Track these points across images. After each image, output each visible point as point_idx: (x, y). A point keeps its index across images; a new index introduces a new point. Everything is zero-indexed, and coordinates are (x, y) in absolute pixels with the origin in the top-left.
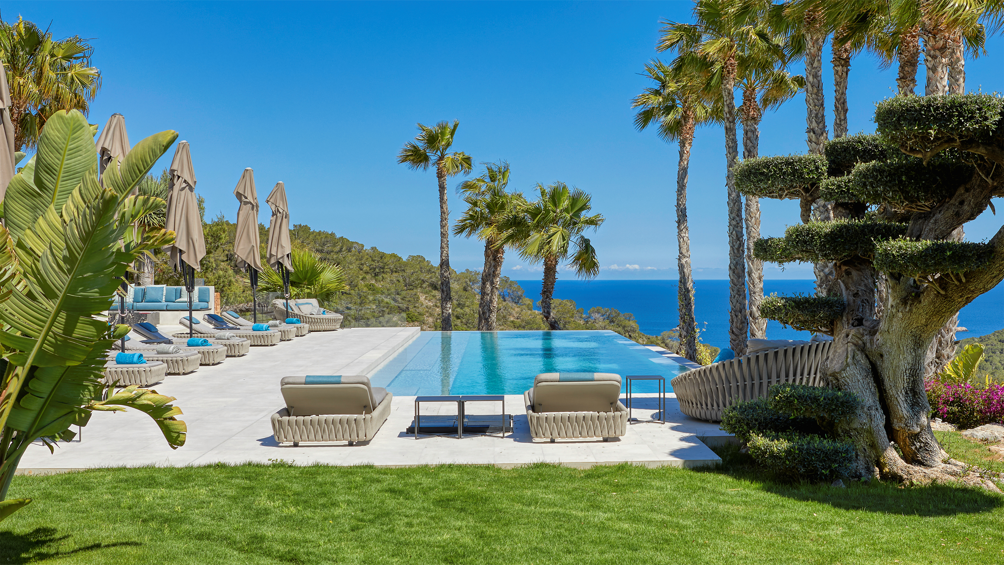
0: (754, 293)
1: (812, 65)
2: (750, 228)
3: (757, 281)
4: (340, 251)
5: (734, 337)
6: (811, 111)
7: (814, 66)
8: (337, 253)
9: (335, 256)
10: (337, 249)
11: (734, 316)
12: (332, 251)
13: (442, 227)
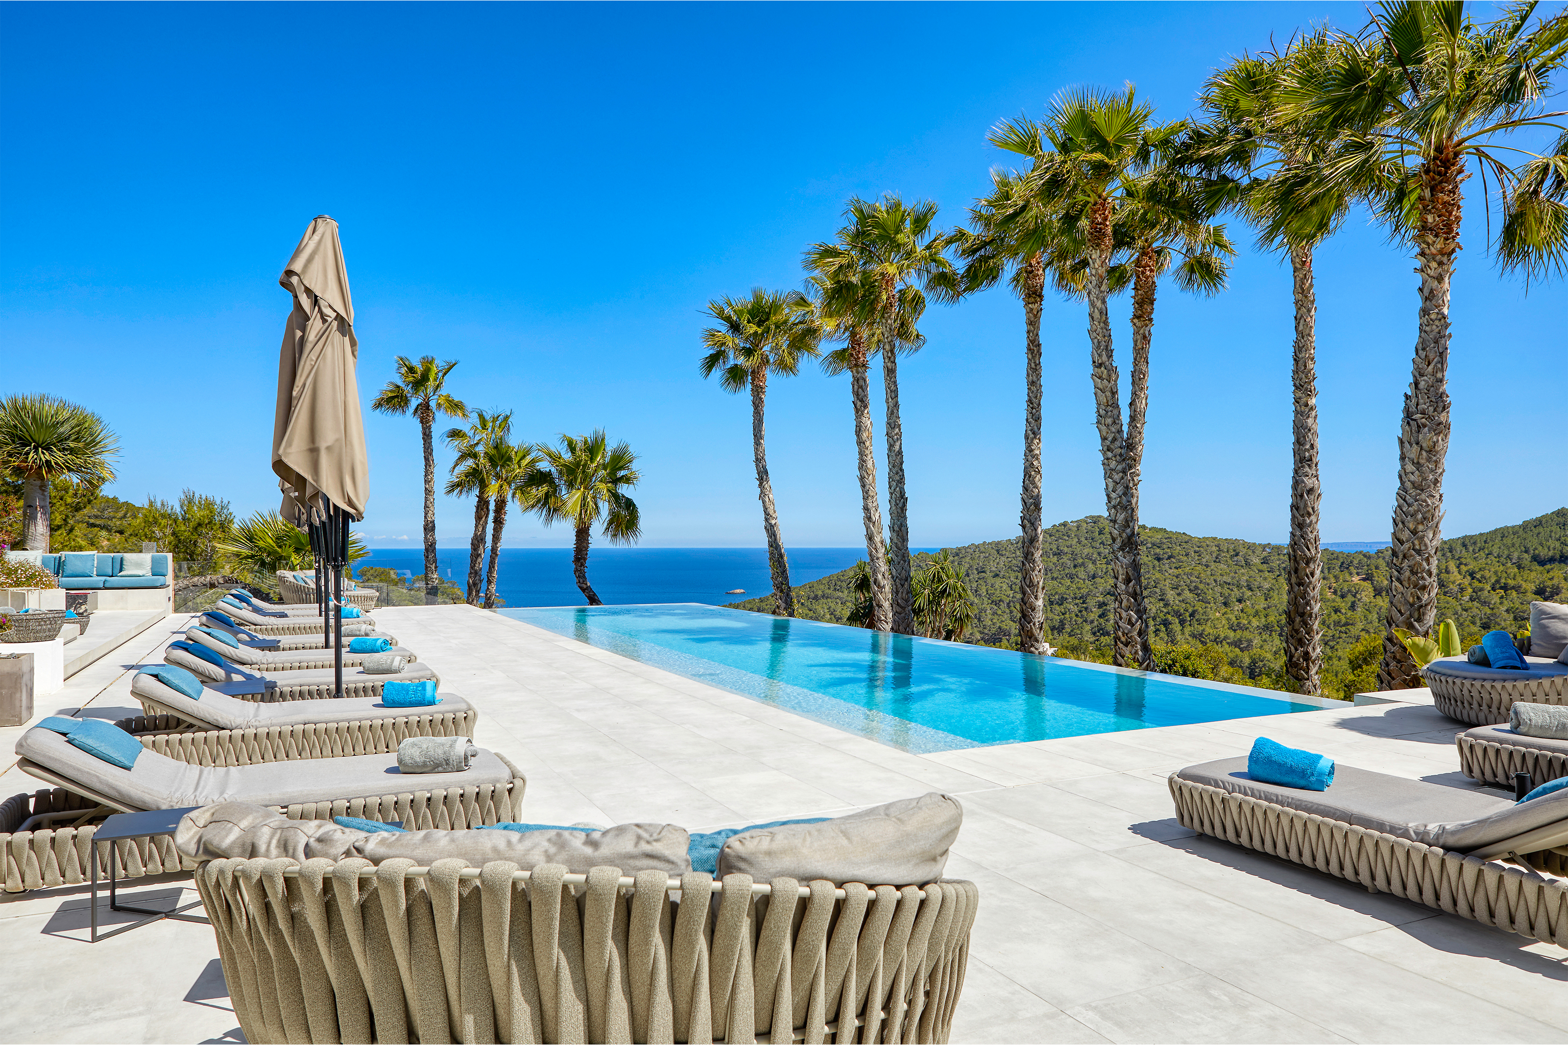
0: (878, 559)
1: (1100, 287)
2: (867, 487)
3: (879, 545)
4: (125, 516)
5: (899, 610)
6: (1099, 342)
7: (1102, 289)
8: (121, 519)
9: (118, 523)
10: (120, 515)
11: (899, 586)
12: (114, 517)
13: (427, 482)
